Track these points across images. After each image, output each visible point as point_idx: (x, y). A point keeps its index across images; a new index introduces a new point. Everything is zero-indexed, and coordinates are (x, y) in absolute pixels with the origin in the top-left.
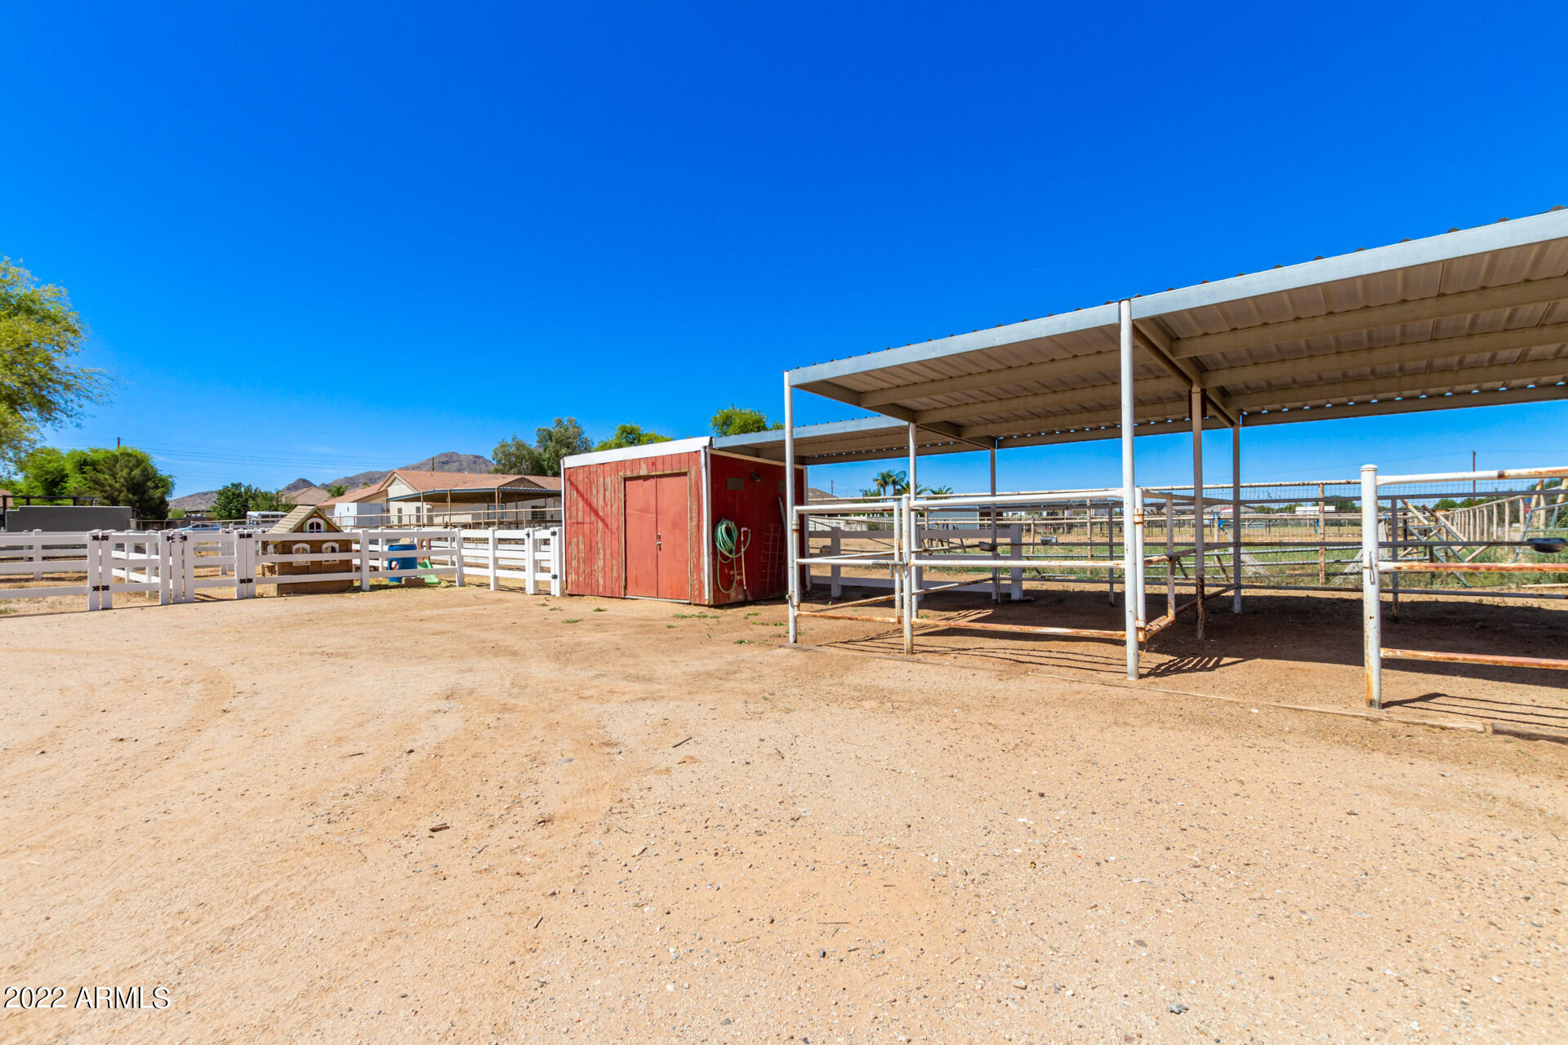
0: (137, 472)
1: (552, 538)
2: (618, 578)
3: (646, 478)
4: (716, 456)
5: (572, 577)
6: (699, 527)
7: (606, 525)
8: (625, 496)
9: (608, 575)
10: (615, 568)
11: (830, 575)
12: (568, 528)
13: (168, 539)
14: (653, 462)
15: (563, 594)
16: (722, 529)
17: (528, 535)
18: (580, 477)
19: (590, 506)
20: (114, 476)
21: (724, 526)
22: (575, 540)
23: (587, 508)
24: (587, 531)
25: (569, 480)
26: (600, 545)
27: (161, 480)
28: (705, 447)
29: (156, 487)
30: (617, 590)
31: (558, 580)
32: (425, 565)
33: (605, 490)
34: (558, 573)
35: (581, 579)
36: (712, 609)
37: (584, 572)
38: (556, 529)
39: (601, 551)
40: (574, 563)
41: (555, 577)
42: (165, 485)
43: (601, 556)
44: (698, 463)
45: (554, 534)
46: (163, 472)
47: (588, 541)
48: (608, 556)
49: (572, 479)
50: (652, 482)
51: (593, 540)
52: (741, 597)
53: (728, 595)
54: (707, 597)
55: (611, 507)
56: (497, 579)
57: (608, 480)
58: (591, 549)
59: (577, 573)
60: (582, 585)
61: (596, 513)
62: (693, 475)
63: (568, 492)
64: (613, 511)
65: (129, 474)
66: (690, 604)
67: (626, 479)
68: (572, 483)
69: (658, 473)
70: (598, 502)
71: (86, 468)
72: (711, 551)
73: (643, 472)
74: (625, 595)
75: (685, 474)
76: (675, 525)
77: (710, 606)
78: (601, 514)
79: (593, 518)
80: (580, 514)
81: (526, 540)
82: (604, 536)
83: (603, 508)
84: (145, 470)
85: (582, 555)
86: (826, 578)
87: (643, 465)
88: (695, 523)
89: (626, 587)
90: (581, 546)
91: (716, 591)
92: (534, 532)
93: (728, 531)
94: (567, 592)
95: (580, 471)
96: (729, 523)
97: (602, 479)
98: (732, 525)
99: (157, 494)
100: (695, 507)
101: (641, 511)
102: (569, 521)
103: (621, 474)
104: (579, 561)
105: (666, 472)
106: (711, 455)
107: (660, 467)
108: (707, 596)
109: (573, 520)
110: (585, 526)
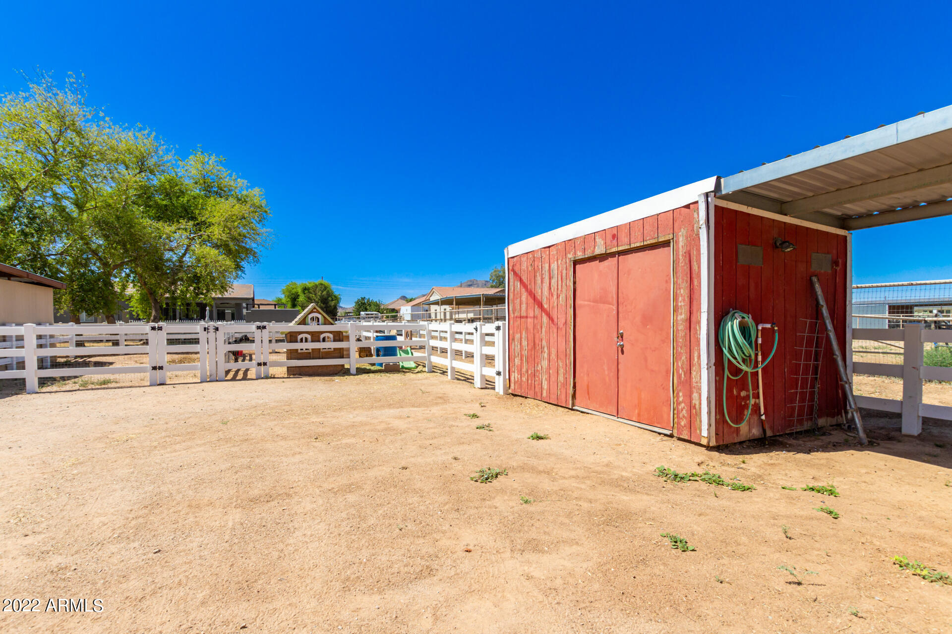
0: (325, 293)
1: (496, 332)
2: (565, 384)
3: (602, 257)
4: (723, 208)
5: (515, 376)
6: (691, 323)
7: (551, 318)
8: (575, 283)
9: (553, 379)
10: (561, 371)
11: (899, 397)
12: (511, 322)
13: (205, 329)
14: (614, 234)
15: (506, 393)
16: (733, 327)
17: (476, 329)
18: (524, 267)
19: (534, 298)
20: (315, 295)
21: (736, 322)
22: (518, 336)
23: (531, 301)
24: (530, 327)
25: (513, 270)
26: (544, 343)
27: (335, 297)
28: (707, 195)
29: (332, 300)
30: (563, 397)
31: (502, 377)
32: (406, 352)
33: (550, 279)
34: (501, 370)
35: (524, 379)
36: (715, 454)
37: (527, 371)
38: (500, 323)
39: (546, 349)
40: (517, 361)
41: (499, 373)
42: (337, 299)
43: (546, 355)
44: (691, 223)
45: (498, 328)
46: (336, 293)
47: (531, 337)
48: (553, 356)
49: (516, 269)
50: (611, 262)
51: (537, 336)
52: (756, 432)
53: (738, 430)
54: (705, 433)
55: (558, 297)
56: (453, 368)
57: (554, 266)
58: (534, 346)
59: (520, 373)
60: (525, 385)
61: (541, 306)
62: (681, 244)
63: (511, 284)
64: (560, 304)
65: (322, 294)
66: (671, 436)
67: (576, 263)
68: (515, 274)
69: (620, 248)
70: (543, 292)
71: (306, 291)
72: (713, 360)
73: (600, 250)
74: (573, 405)
75: (666, 244)
76: (647, 319)
77: (709, 448)
78: (546, 306)
79: (537, 311)
80: (524, 306)
81: (475, 334)
82: (548, 332)
83: (549, 300)
84: (328, 292)
85: (525, 353)
86: (893, 402)
87: (600, 242)
88: (682, 316)
89: (574, 396)
90: (525, 343)
91: (720, 423)
92: (481, 326)
93: (744, 329)
94: (510, 391)
95: (524, 259)
96: (745, 315)
97: (547, 266)
98: (749, 319)
99: (332, 303)
100: (683, 292)
101: (595, 301)
102: (512, 315)
103: (570, 256)
104: (521, 360)
105: (633, 246)
106: (716, 206)
107: (624, 239)
108: (705, 429)
109: (517, 314)
110: (529, 320)
